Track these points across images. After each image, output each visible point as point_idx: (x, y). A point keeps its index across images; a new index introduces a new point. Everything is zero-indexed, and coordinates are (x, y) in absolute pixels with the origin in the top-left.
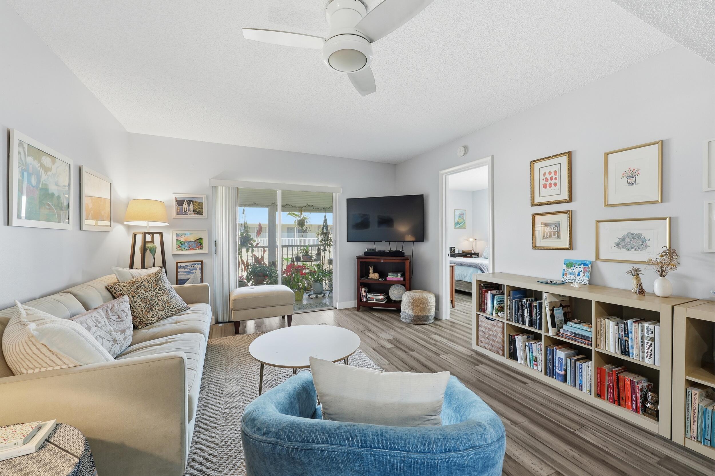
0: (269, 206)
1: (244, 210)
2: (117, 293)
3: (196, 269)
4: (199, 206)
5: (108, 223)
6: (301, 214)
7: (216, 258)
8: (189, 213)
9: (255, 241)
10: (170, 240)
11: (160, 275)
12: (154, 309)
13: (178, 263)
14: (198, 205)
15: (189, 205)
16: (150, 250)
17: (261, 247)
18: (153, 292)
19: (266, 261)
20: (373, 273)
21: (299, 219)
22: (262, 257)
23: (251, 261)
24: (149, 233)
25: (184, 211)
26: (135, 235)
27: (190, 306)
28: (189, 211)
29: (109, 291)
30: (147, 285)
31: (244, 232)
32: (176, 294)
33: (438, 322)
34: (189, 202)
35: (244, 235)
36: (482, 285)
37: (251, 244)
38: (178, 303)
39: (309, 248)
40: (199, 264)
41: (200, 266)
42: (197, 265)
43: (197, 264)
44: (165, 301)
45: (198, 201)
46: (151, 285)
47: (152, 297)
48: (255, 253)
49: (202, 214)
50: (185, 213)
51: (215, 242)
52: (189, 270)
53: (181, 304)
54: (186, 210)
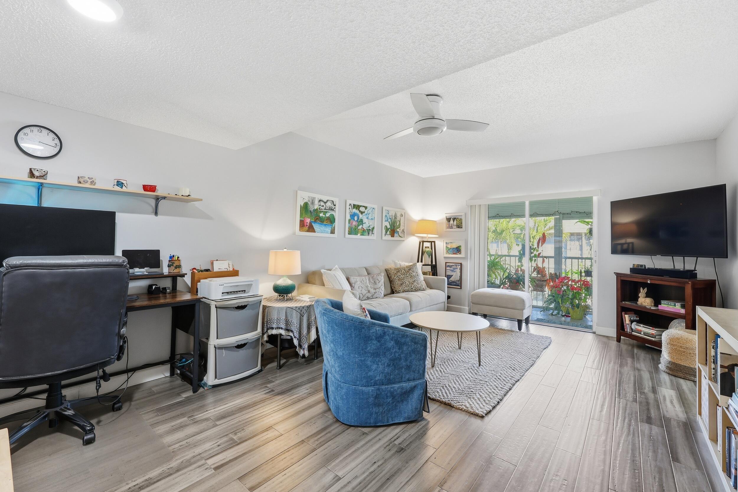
2: (389, 273)
3: (458, 269)
7: (470, 261)
8: (454, 227)
12: (403, 285)
13: (447, 263)
14: (459, 220)
18: (405, 276)
20: (645, 297)
25: (450, 226)
26: (420, 243)
28: (454, 225)
32: (422, 280)
34: (454, 219)
38: (421, 285)
41: (460, 267)
43: (458, 264)
44: (410, 282)
46: (405, 272)
49: (461, 228)
51: (470, 249)
52: (452, 269)
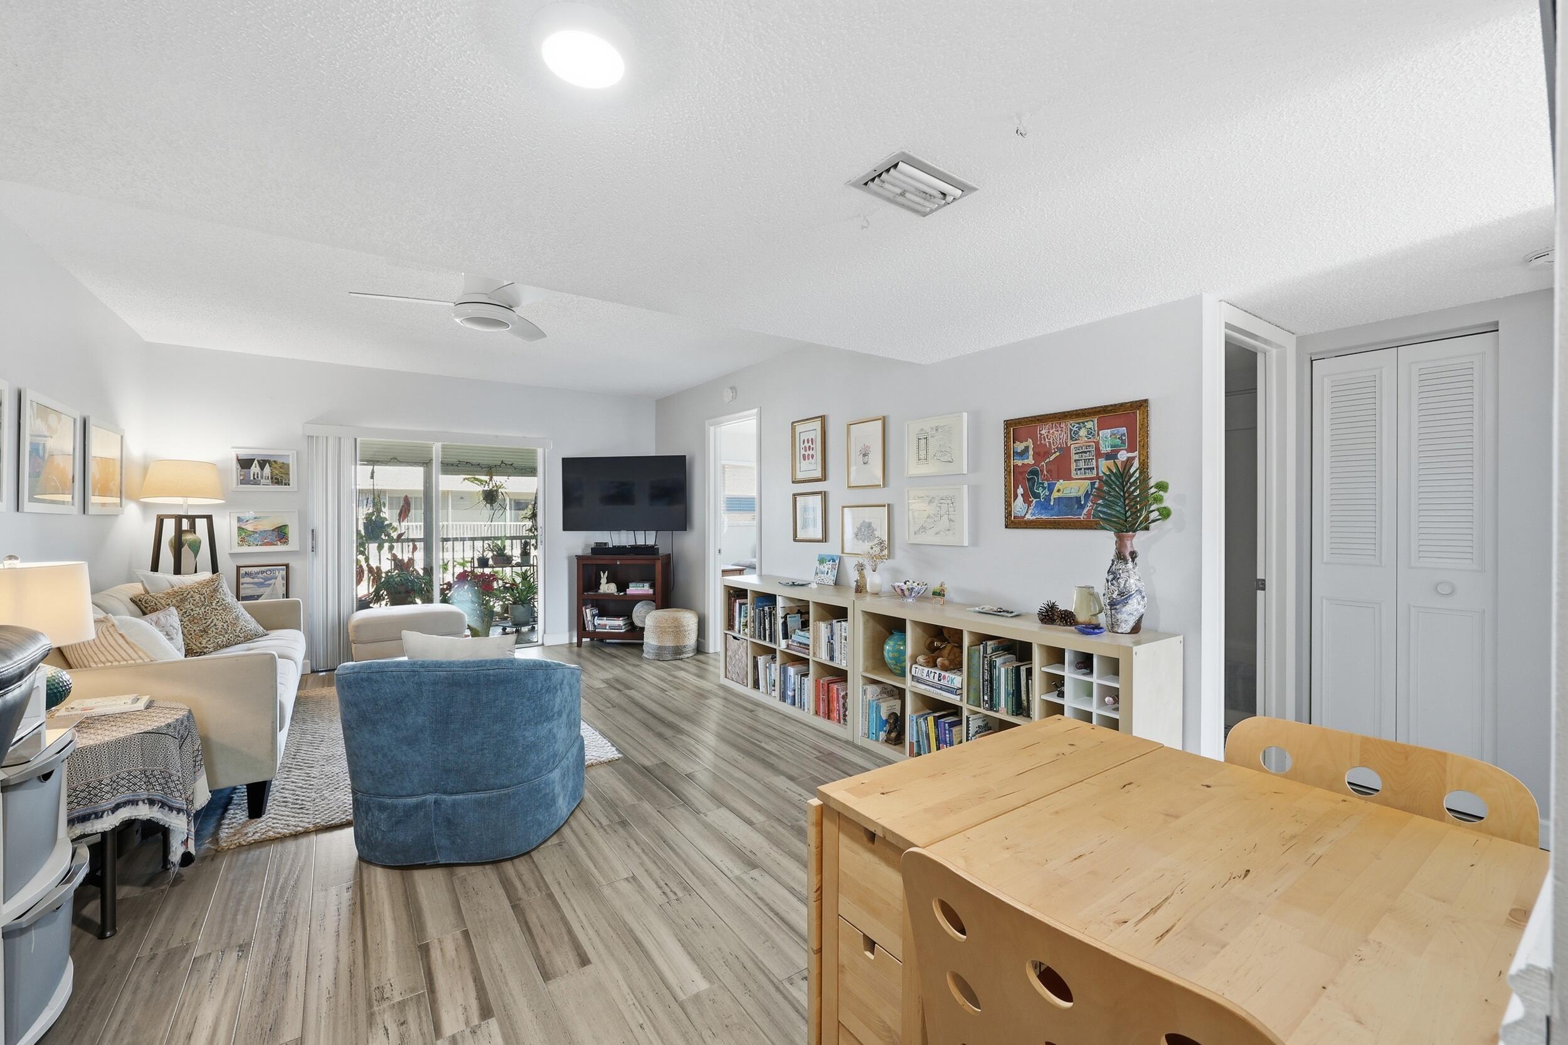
0: (424, 463)
1: (373, 470)
2: (149, 608)
3: (276, 578)
4: (281, 470)
5: (117, 500)
6: (491, 480)
7: (313, 560)
8: (263, 481)
9: (396, 529)
10: (225, 527)
11: (217, 583)
12: (209, 632)
13: (241, 568)
14: (281, 467)
15: (262, 467)
16: (190, 546)
17: (408, 540)
18: (207, 608)
19: (419, 566)
20: (607, 583)
21: (486, 488)
22: (411, 561)
23: (386, 566)
24: (186, 517)
25: (252, 478)
26: (162, 521)
27: (268, 632)
28: (262, 478)
29: (137, 605)
30: (197, 597)
31: (374, 512)
32: (245, 613)
33: (701, 657)
34: (262, 464)
35: (374, 518)
36: (732, 591)
37: (388, 535)
38: (249, 626)
39: (508, 543)
40: (282, 569)
41: (284, 573)
42: (277, 572)
43: (277, 569)
44: (227, 622)
45: (280, 460)
46: (204, 597)
47: (206, 615)
48: (397, 551)
49: (287, 484)
50: (256, 482)
51: (313, 531)
52: (261, 580)
53: (253, 626)
54: (256, 477)
